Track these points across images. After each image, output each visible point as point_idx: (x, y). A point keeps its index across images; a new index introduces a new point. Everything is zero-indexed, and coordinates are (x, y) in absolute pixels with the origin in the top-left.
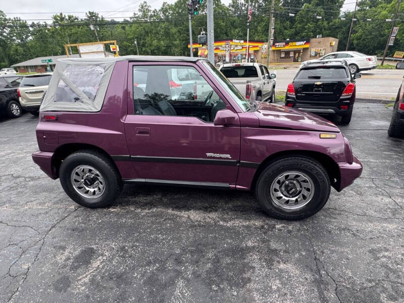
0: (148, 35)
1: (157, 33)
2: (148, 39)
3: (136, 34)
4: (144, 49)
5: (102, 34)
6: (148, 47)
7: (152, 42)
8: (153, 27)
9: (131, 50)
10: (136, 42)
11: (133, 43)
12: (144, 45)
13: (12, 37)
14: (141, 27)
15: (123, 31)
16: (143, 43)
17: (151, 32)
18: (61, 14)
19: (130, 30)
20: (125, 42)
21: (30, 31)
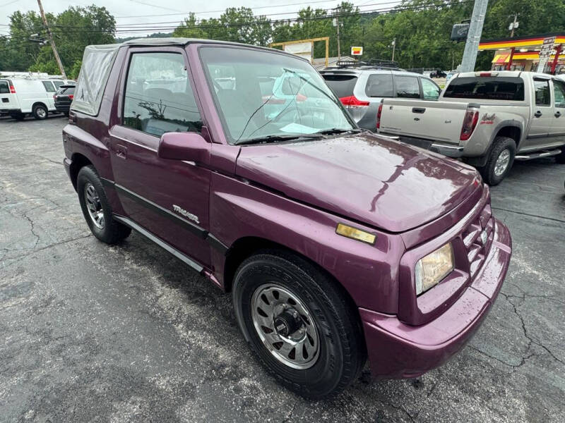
0: (416, 32)
1: (432, 28)
2: (414, 37)
3: (398, 30)
4: (403, 53)
5: (352, 32)
6: (410, 49)
7: (419, 42)
8: (426, 19)
9: (384, 54)
10: (393, 43)
11: (390, 44)
12: (404, 48)
13: (253, 38)
14: (408, 20)
15: (380, 26)
16: (405, 43)
17: (421, 27)
18: (309, 8)
19: (391, 25)
20: (379, 43)
21: (271, 31)
